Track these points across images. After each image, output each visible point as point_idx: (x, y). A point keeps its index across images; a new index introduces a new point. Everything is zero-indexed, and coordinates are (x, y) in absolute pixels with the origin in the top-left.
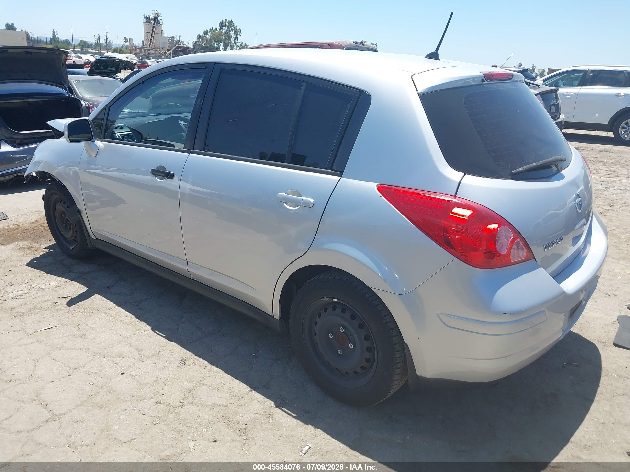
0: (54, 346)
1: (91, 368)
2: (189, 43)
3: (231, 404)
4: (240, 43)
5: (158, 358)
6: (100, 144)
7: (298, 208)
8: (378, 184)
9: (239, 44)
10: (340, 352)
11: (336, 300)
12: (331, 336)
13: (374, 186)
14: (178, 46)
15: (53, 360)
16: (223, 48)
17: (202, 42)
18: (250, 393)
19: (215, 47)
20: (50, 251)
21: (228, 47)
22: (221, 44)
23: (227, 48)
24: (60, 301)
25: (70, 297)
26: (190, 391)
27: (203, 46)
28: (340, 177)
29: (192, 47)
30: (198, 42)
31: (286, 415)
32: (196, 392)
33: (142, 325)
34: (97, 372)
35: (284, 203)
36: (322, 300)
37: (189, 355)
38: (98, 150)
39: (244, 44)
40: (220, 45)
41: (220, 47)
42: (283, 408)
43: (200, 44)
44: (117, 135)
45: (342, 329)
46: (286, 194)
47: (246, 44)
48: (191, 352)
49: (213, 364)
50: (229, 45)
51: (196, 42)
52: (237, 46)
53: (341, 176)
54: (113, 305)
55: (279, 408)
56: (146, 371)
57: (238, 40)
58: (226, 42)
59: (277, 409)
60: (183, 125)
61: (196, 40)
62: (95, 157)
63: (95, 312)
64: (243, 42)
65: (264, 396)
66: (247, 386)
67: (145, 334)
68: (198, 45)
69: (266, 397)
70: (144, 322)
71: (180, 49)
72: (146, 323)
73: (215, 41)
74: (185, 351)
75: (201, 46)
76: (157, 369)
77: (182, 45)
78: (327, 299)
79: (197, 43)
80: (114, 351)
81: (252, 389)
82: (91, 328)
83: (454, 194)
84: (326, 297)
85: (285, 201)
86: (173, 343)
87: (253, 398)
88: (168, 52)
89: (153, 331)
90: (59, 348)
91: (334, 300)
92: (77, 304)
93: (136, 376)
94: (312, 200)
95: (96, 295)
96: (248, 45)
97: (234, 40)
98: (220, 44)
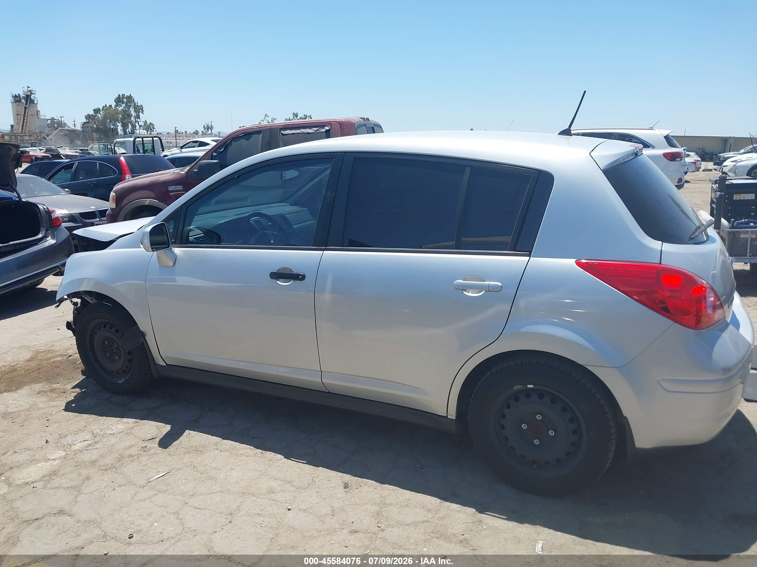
0: (185, 494)
1: (249, 510)
2: (75, 125)
3: (432, 518)
4: (144, 122)
5: (316, 486)
6: (177, 251)
7: (483, 294)
8: (576, 259)
9: (141, 123)
10: (536, 442)
11: (532, 386)
12: (524, 426)
13: (571, 262)
14: (61, 129)
15: (197, 508)
16: (121, 130)
17: (92, 122)
18: (442, 504)
19: (111, 128)
20: (83, 390)
21: (128, 128)
22: (118, 124)
23: (126, 129)
24: (149, 445)
25: (155, 438)
26: (378, 514)
27: (94, 127)
28: (528, 258)
29: (80, 129)
30: (88, 123)
31: (496, 518)
32: (386, 514)
33: (270, 455)
34: (259, 513)
35: (463, 290)
36: (514, 388)
37: (347, 477)
38: (175, 259)
39: (148, 123)
40: (118, 126)
41: (117, 129)
42: (486, 513)
43: (91, 125)
44: (191, 238)
45: (539, 417)
46: (463, 280)
47: (151, 123)
48: (348, 474)
49: (382, 482)
50: (130, 125)
51: (85, 123)
52: (140, 126)
53: (530, 256)
54: (218, 439)
55: (483, 514)
56: (314, 502)
57: (140, 119)
58: (124, 121)
59: (482, 515)
60: (253, 222)
61: (85, 121)
62: (173, 266)
63: (202, 449)
64: (147, 121)
65: (460, 505)
66: (436, 498)
67: (282, 464)
68: (88, 126)
69: (462, 505)
70: (270, 451)
71: (64, 132)
72: (273, 452)
73: (110, 121)
74: (340, 474)
75: (92, 127)
76: (325, 498)
77: (67, 128)
78: (521, 386)
79: (86, 125)
80: (261, 488)
81: (442, 500)
82: (213, 468)
83: (659, 262)
84: (520, 385)
85: (464, 288)
86: (320, 468)
87: (450, 508)
88: (48, 137)
89: (288, 459)
90: (193, 495)
91: (529, 386)
92: (173, 444)
93: (307, 509)
94: (500, 284)
95: (187, 432)
96: (154, 124)
97: (135, 119)
98: (116, 124)
